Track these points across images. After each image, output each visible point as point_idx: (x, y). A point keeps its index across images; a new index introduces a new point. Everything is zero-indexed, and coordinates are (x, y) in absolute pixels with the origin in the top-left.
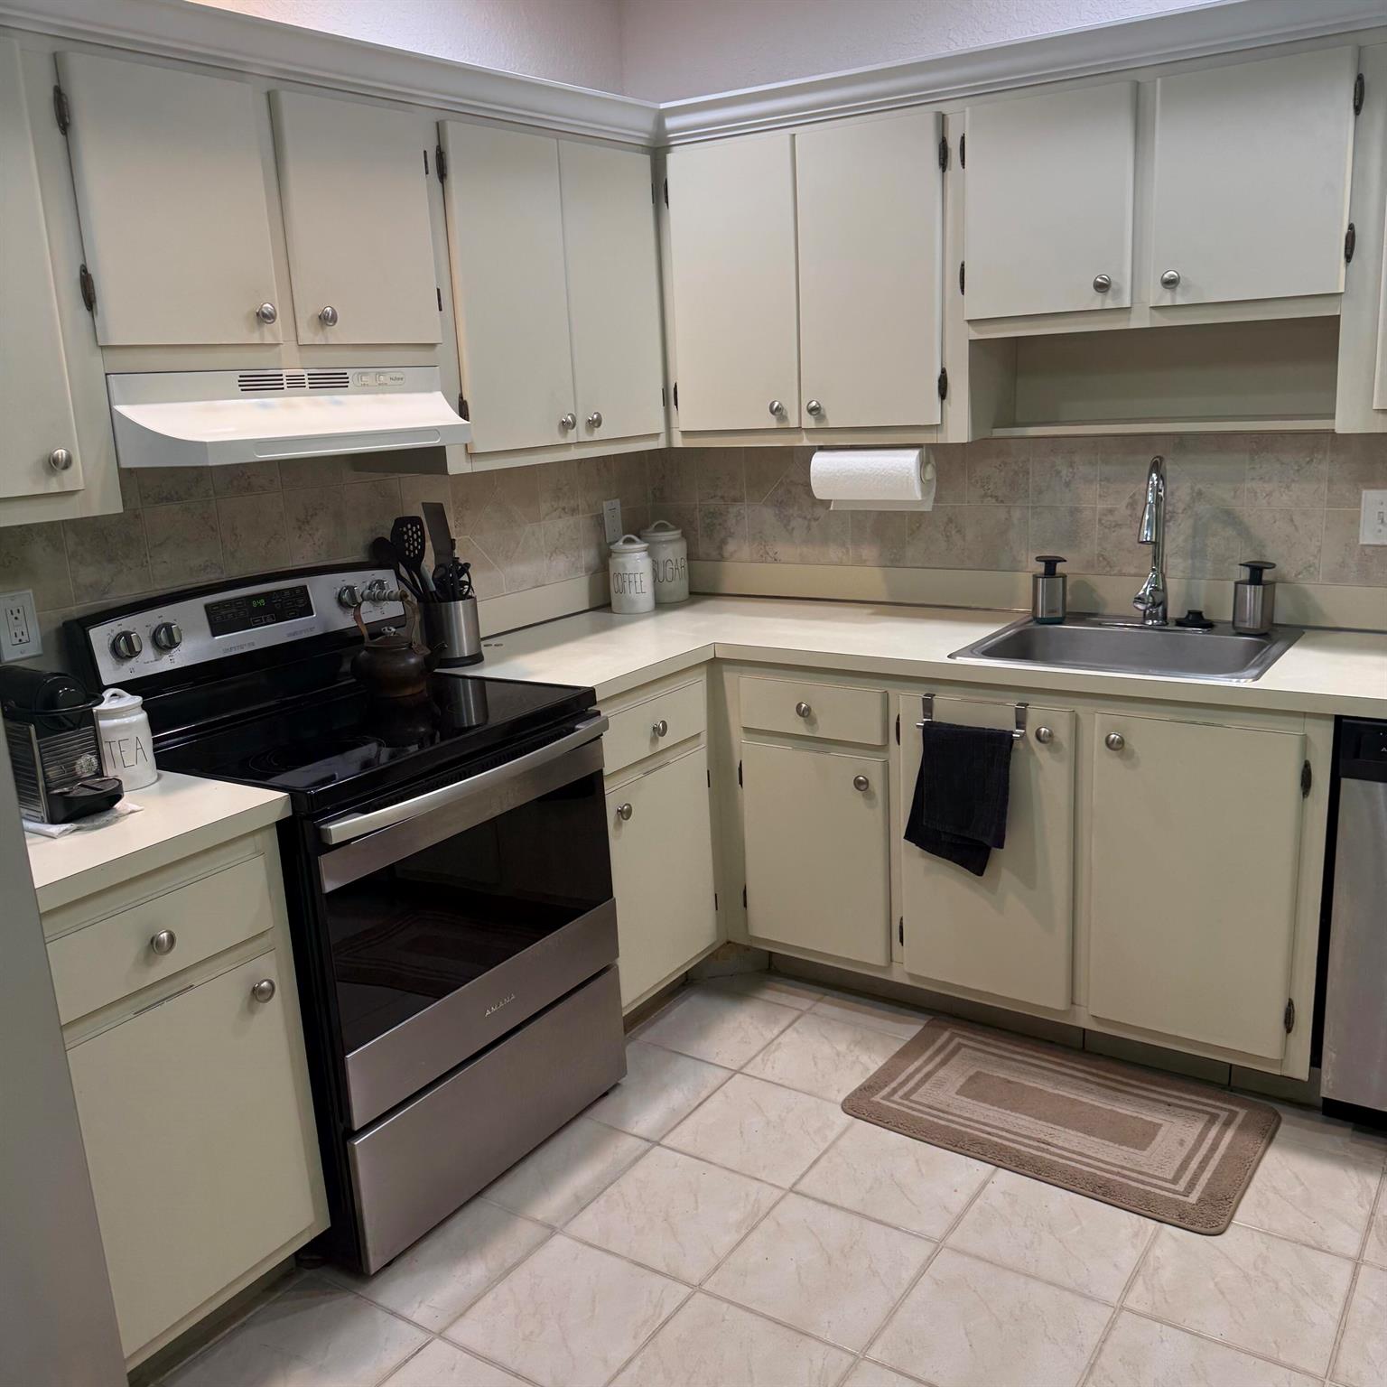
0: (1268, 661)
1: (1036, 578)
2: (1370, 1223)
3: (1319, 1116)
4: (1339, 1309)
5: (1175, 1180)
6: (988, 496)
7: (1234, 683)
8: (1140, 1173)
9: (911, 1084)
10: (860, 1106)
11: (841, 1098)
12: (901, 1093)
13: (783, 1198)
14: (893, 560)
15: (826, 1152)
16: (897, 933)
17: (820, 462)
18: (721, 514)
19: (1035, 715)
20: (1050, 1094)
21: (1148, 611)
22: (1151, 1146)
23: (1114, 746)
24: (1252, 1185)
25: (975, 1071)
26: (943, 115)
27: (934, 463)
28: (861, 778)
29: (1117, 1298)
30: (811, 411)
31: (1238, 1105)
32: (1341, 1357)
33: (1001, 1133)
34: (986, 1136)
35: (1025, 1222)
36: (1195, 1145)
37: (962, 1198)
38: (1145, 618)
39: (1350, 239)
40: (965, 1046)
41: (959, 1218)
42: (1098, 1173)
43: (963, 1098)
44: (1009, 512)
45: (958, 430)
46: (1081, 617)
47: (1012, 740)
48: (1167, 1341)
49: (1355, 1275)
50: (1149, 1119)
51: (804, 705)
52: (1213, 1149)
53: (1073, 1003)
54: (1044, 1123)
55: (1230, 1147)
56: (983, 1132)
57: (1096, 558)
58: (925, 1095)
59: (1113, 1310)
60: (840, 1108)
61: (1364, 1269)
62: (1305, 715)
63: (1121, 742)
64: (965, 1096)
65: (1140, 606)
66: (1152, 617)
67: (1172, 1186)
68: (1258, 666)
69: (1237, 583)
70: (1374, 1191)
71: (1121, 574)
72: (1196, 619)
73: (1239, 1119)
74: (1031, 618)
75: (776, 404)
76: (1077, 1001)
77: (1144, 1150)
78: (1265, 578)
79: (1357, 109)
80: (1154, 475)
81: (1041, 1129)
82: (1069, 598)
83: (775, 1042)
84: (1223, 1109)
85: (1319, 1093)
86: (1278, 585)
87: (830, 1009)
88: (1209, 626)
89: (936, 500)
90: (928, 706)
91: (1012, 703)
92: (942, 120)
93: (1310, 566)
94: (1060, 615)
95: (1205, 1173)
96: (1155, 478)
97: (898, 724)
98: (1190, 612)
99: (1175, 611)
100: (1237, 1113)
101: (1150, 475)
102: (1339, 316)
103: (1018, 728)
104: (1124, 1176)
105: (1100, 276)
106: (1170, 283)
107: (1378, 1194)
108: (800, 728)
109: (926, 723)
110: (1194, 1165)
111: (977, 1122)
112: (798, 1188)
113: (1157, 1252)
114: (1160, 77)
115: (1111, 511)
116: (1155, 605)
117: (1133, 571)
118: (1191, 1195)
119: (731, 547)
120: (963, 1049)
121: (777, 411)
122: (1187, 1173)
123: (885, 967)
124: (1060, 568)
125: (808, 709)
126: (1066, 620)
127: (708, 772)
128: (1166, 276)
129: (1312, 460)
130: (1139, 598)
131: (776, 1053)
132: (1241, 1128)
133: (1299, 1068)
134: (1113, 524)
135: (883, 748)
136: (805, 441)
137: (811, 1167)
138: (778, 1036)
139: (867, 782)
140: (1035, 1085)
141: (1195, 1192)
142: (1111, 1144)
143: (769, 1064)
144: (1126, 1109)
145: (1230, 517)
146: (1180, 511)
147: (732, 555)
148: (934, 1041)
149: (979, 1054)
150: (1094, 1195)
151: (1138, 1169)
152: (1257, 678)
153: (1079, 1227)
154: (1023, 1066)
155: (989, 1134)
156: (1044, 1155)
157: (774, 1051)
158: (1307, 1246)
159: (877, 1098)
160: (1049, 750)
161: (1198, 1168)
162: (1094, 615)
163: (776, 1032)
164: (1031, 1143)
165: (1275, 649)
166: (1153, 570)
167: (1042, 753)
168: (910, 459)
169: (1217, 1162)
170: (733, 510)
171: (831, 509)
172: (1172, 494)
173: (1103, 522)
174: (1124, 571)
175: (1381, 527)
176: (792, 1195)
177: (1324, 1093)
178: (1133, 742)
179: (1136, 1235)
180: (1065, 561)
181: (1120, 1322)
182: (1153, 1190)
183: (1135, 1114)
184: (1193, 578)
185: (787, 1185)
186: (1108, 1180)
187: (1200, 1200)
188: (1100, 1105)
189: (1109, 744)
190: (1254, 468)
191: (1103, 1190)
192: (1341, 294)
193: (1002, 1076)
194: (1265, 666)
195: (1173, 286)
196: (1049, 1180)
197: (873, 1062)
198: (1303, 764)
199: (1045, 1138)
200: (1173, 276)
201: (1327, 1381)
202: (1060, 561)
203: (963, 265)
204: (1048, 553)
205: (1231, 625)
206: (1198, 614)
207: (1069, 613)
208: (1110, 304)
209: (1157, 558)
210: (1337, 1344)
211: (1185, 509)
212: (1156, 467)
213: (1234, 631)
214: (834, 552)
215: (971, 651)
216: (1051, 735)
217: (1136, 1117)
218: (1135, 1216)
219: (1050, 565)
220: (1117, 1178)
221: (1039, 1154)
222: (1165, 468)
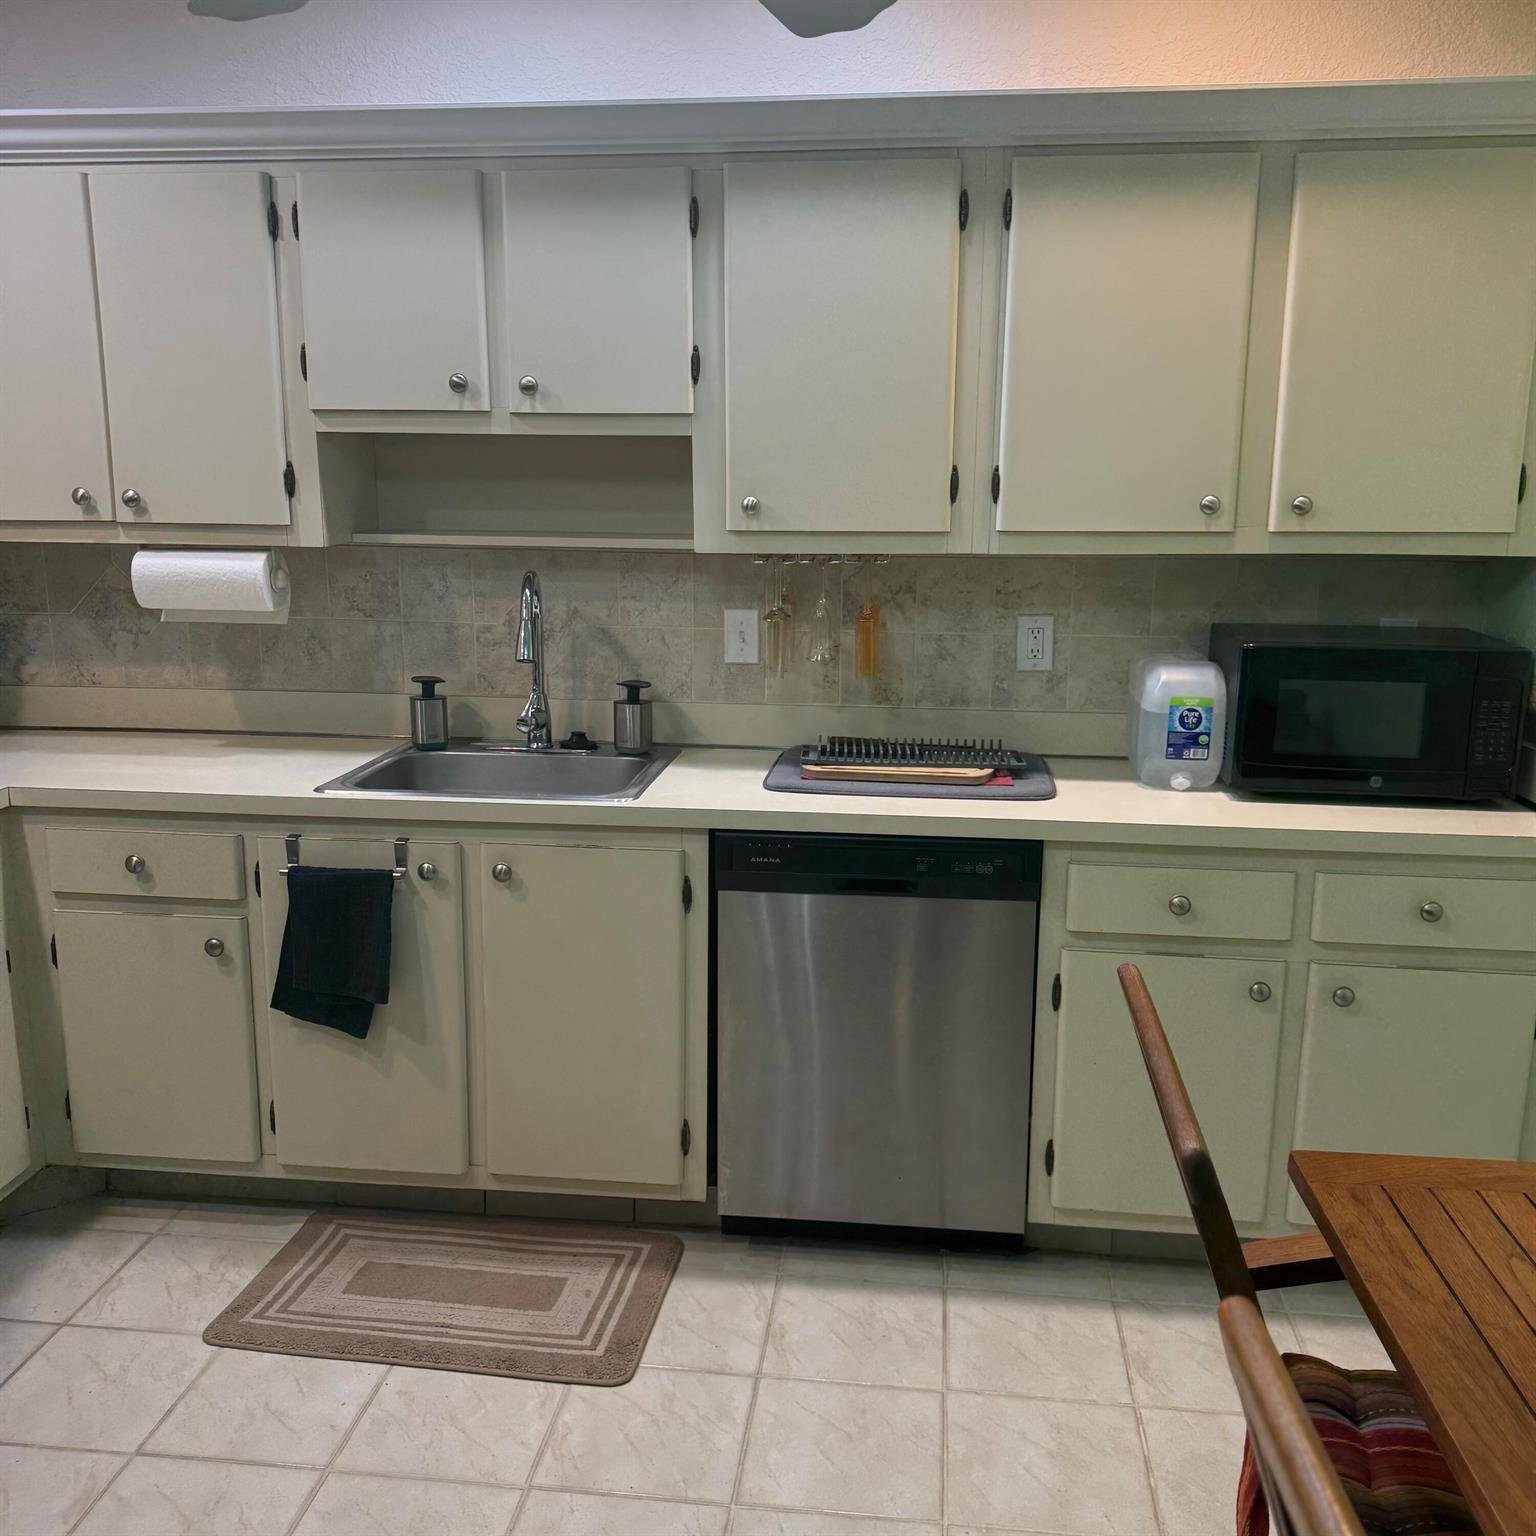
0: (646, 780)
1: (413, 700)
2: (767, 1334)
3: (719, 1235)
4: (741, 1429)
5: (582, 1336)
6: (354, 609)
7: (615, 803)
8: (546, 1336)
9: (290, 1292)
10: (226, 1333)
11: (202, 1327)
12: (277, 1306)
13: (128, 1463)
14: (246, 681)
15: (183, 1396)
16: (267, 1119)
17: (142, 563)
18: (15, 626)
19: (416, 851)
20: (448, 1270)
21: (532, 734)
22: (558, 1303)
23: (502, 876)
24: (658, 1322)
25: (364, 1262)
26: (271, 178)
27: (286, 568)
28: (214, 941)
29: (524, 1479)
30: (128, 501)
31: (641, 1241)
32: (744, 1479)
33: (395, 1326)
34: (376, 1333)
35: (424, 1421)
36: (601, 1292)
37: (350, 1411)
38: (530, 741)
39: (695, 360)
40: (354, 1236)
41: (348, 1435)
42: (502, 1346)
43: (351, 1296)
44: (379, 628)
45: (312, 532)
46: (466, 742)
47: (392, 880)
48: (578, 1510)
49: (755, 1389)
50: (554, 1275)
51: (135, 859)
52: (619, 1293)
53: (470, 1164)
54: (443, 1304)
55: (636, 1286)
56: (374, 1329)
57: (477, 679)
58: (309, 1301)
59: (520, 1492)
60: (201, 1339)
61: (763, 1383)
62: (682, 831)
63: (509, 872)
64: (353, 1293)
65: (524, 729)
66: (536, 740)
67: (580, 1343)
68: (637, 786)
69: (615, 703)
70: (770, 1302)
71: (503, 695)
72: (579, 741)
73: (643, 1257)
74: (411, 744)
75: (81, 491)
76: (475, 1162)
77: (550, 1309)
78: (641, 697)
79: (694, 232)
80: (527, 590)
81: (441, 1311)
82: (450, 722)
83: (117, 1278)
84: (626, 1247)
85: (717, 1212)
86: (653, 704)
87: (188, 1225)
88: (592, 747)
89: (292, 612)
90: (293, 849)
91: (391, 838)
92: (269, 183)
93: (683, 685)
94: (443, 741)
95: (612, 1320)
96: (528, 594)
97: (257, 874)
98: (573, 734)
99: (559, 733)
100: (642, 1249)
101: (524, 590)
102: (690, 437)
103: (397, 866)
104: (529, 1343)
105: (456, 375)
106: (529, 389)
107: (773, 1304)
108: (131, 886)
109: (291, 869)
110: (600, 1315)
111: (368, 1319)
112: (149, 1448)
113: (566, 1417)
114: (505, 170)
115: (489, 629)
116: (539, 727)
117: (516, 692)
118: (598, 1348)
119: (31, 668)
120: (351, 1241)
121: (84, 501)
122: (594, 1324)
123: (254, 1163)
124: (438, 689)
125: (141, 863)
126: (449, 746)
127: (7, 952)
128: (523, 381)
129: (678, 580)
130: (522, 720)
131: (117, 1292)
132: (648, 1264)
133: (698, 1191)
134: (492, 642)
135: (242, 901)
136: (123, 538)
137: (163, 1419)
138: (119, 1270)
139: (221, 945)
140: (432, 1264)
141: (601, 1343)
142: (516, 1311)
143: (108, 1307)
144: (530, 1270)
145: (605, 635)
146: (558, 629)
147: (33, 676)
148: (316, 1238)
149: (368, 1242)
150: (498, 1371)
151: (545, 1332)
152: (636, 796)
153: (483, 1411)
154: (420, 1245)
155: (382, 1330)
156: (444, 1340)
157: (113, 1290)
158: (708, 1372)
159: (247, 1318)
160: (434, 887)
161: (605, 1316)
162: (480, 740)
163: (117, 1265)
164: (430, 1329)
165: (654, 768)
166: (534, 690)
167: (425, 891)
168: (255, 565)
169: (623, 1307)
170: (32, 621)
171: (162, 620)
172: (549, 611)
173: (481, 640)
174: (506, 693)
175: (742, 646)
176: (138, 1458)
177: (721, 1212)
178: (519, 871)
179: (543, 1405)
180: (443, 681)
181: (530, 1504)
182: (559, 1351)
183: (540, 1273)
184: (574, 698)
185: (133, 1449)
186: (513, 1352)
187: (607, 1351)
188: (503, 1271)
189: (496, 875)
190: (625, 587)
191: (509, 1365)
192: (691, 415)
193: (396, 1262)
194: (645, 784)
195: (531, 392)
196: (449, 1366)
197: (242, 1277)
198: (683, 882)
199: (444, 1320)
200: (530, 382)
201: (733, 1506)
202: (438, 682)
203: (303, 348)
204: (426, 673)
205: (613, 746)
206: (582, 735)
207: (452, 738)
208: (468, 406)
209: (538, 679)
210: (741, 1464)
211: (562, 627)
212: (529, 581)
213: (617, 753)
214: (171, 673)
215: (343, 782)
216: (434, 871)
217: (541, 1277)
218: (543, 1384)
219: (428, 685)
220: (523, 1347)
221: (438, 1339)
222: (538, 583)
